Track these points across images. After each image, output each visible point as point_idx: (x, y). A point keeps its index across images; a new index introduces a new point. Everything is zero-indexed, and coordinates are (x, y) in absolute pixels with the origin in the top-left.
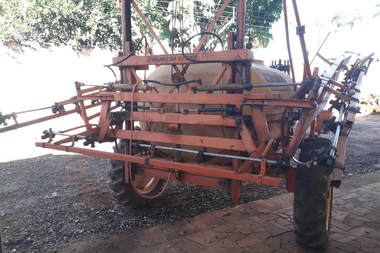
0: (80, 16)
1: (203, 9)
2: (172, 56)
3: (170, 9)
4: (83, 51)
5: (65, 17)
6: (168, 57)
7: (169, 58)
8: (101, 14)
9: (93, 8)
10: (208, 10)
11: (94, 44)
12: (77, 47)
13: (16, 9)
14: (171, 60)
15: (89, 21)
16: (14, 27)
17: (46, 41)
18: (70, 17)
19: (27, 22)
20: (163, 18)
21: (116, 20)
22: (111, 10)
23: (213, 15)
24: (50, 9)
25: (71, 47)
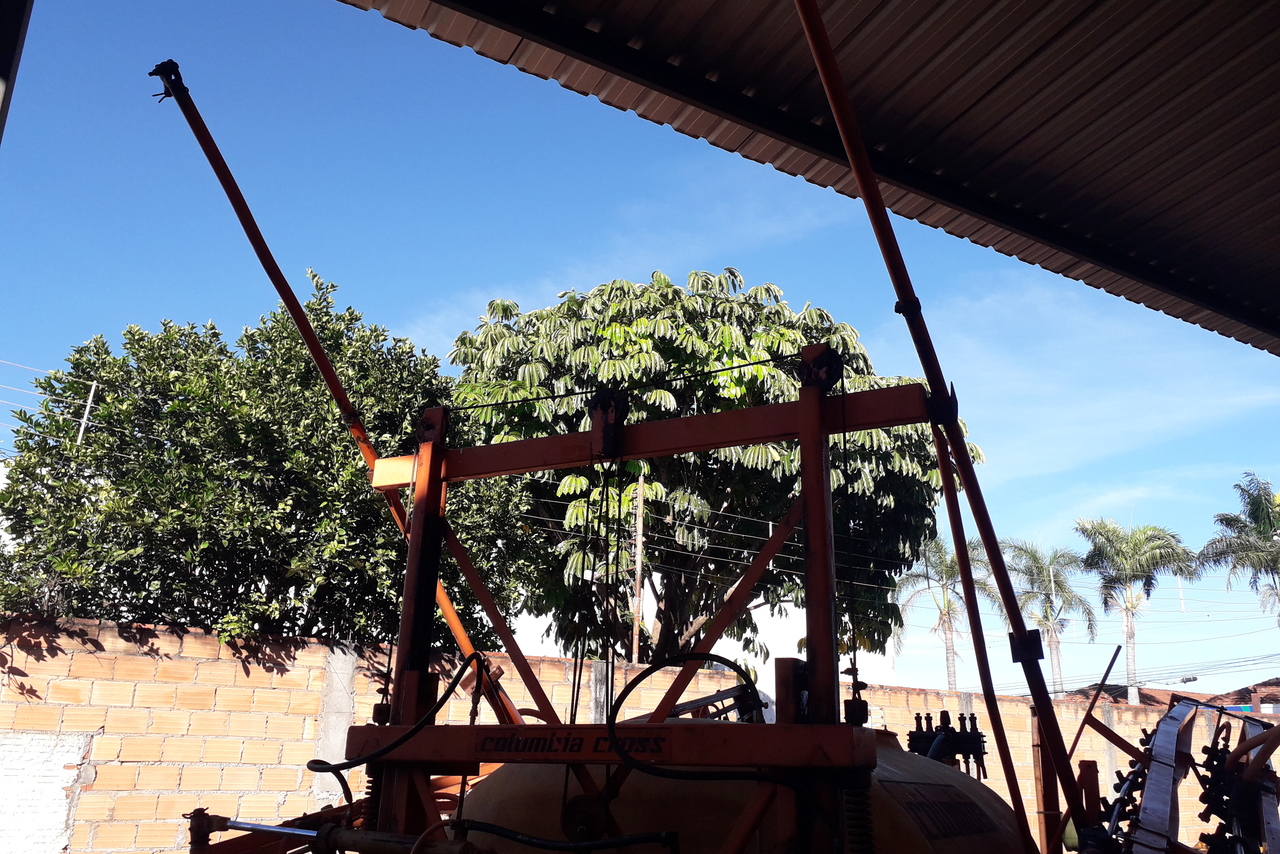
0: (275, 540)
1: (674, 524)
2: (569, 734)
3: (569, 521)
4: (264, 654)
5: (225, 543)
6: (553, 735)
7: (559, 740)
8: (345, 538)
9: (322, 518)
10: (690, 530)
11: (306, 631)
12: (247, 640)
13: (71, 517)
14: (564, 750)
15: (302, 559)
16: (47, 571)
17: (145, 620)
18: (241, 545)
19: (96, 555)
20: (545, 549)
21: (393, 555)
22: (380, 525)
23: (705, 543)
24: (180, 518)
25: (225, 638)
